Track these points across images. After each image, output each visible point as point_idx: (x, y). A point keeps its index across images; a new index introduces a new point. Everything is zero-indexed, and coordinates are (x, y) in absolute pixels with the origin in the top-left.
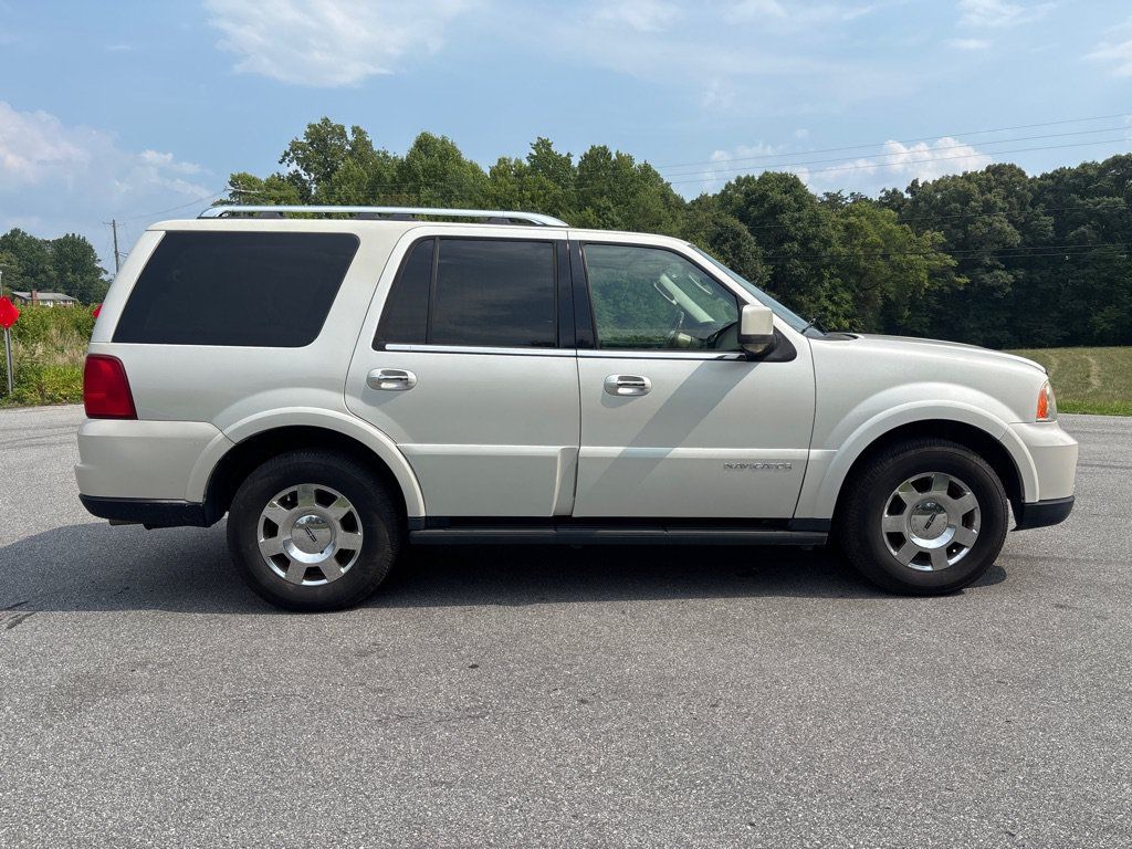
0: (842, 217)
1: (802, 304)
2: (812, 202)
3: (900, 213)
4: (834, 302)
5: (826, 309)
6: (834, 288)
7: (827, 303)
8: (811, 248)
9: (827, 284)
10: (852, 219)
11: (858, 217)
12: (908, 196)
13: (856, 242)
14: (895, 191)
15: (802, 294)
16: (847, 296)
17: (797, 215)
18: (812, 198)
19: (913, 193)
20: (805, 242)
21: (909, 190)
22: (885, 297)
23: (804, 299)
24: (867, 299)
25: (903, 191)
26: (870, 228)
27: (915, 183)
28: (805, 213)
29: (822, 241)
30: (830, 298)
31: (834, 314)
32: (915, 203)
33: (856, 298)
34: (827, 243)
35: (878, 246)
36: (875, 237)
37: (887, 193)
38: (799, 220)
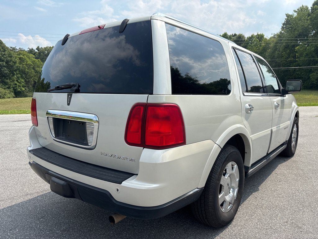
0: (18, 55)
1: (8, 82)
2: (8, 49)
3: (35, 56)
4: (19, 82)
5: (16, 84)
6: (18, 78)
7: (16, 82)
8: (10, 64)
9: (15, 76)
10: (21, 56)
11: (23, 56)
12: (36, 51)
13: (24, 63)
14: (32, 49)
15: (7, 79)
16: (23, 80)
17: (3, 53)
18: (7, 48)
19: (38, 50)
20: (7, 62)
21: (37, 49)
22: (34, 81)
23: (8, 81)
24: (29, 82)
25: (35, 49)
26: (28, 59)
27: (38, 47)
28: (6, 53)
29: (13, 62)
30: (17, 81)
31: (19, 86)
32: (39, 53)
33: (25, 81)
34: (15, 63)
35: (31, 65)
36: (29, 62)
37: (30, 49)
38: (4, 54)
